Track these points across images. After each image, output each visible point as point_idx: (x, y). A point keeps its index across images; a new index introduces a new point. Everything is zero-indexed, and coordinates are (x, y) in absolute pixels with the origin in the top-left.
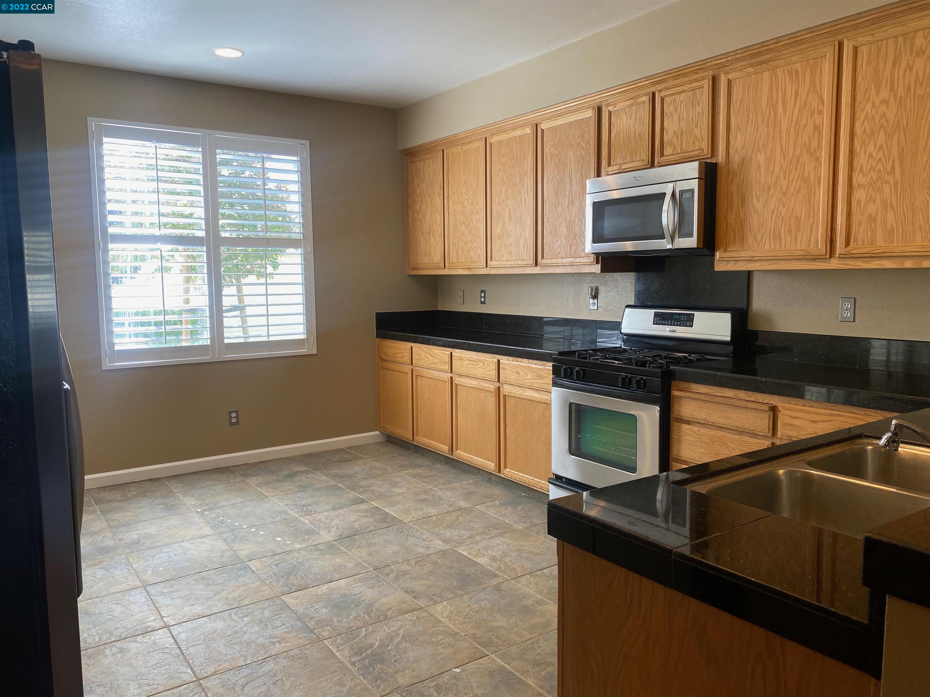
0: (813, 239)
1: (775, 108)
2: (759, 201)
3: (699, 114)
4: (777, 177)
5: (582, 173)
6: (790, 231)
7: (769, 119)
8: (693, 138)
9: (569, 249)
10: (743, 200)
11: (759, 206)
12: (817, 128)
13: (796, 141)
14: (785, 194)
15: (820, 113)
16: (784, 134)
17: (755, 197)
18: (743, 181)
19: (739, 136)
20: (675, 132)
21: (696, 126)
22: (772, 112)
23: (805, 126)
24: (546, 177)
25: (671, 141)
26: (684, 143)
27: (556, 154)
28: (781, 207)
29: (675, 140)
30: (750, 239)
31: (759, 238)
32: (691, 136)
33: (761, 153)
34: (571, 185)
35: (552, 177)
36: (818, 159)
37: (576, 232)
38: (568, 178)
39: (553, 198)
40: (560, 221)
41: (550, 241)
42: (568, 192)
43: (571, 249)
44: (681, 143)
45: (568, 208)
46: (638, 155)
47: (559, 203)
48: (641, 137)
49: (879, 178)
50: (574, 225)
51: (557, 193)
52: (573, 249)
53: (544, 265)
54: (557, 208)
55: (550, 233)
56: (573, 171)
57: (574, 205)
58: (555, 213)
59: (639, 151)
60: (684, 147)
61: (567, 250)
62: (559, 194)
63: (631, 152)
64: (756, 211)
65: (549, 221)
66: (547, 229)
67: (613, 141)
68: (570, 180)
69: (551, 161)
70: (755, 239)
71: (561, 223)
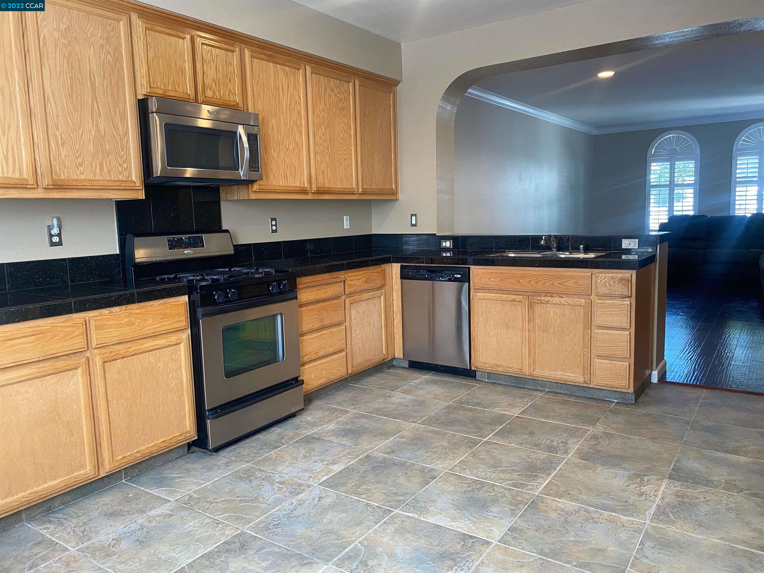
0: (302, 181)
1: (278, 89)
2: (274, 151)
3: (231, 72)
4: (283, 137)
6: (291, 174)
7: (276, 96)
8: (228, 91)
9: (98, 169)
10: (266, 149)
11: (275, 155)
12: (299, 113)
13: (290, 117)
14: (288, 150)
15: (300, 105)
16: (284, 110)
17: (272, 149)
18: (265, 134)
19: (259, 102)
20: (213, 80)
21: (230, 81)
22: (277, 93)
23: (294, 108)
24: (47, 68)
25: (211, 85)
26: (222, 92)
27: (64, 44)
28: (286, 158)
29: (214, 86)
30: (272, 178)
31: (277, 176)
32: (227, 88)
33: (273, 118)
34: (94, 92)
35: (60, 72)
36: (301, 132)
37: (108, 150)
38: (89, 82)
39: (64, 101)
40: (80, 132)
41: (63, 155)
42: (90, 100)
43: (101, 169)
44: (219, 91)
45: (92, 119)
46: (181, 87)
47: (75, 109)
48: (182, 70)
49: (324, 150)
50: (104, 141)
51: (71, 95)
52: (105, 170)
53: (56, 187)
54: (72, 114)
55: (63, 144)
56: (96, 74)
57: (102, 117)
58: (69, 120)
59: (181, 84)
60: (222, 95)
61: (96, 169)
62: (74, 97)
63: (173, 82)
64: (274, 158)
65: (58, 129)
66: (56, 138)
67: (151, 62)
68: (93, 85)
69: (56, 50)
70: (275, 177)
71: (82, 135)
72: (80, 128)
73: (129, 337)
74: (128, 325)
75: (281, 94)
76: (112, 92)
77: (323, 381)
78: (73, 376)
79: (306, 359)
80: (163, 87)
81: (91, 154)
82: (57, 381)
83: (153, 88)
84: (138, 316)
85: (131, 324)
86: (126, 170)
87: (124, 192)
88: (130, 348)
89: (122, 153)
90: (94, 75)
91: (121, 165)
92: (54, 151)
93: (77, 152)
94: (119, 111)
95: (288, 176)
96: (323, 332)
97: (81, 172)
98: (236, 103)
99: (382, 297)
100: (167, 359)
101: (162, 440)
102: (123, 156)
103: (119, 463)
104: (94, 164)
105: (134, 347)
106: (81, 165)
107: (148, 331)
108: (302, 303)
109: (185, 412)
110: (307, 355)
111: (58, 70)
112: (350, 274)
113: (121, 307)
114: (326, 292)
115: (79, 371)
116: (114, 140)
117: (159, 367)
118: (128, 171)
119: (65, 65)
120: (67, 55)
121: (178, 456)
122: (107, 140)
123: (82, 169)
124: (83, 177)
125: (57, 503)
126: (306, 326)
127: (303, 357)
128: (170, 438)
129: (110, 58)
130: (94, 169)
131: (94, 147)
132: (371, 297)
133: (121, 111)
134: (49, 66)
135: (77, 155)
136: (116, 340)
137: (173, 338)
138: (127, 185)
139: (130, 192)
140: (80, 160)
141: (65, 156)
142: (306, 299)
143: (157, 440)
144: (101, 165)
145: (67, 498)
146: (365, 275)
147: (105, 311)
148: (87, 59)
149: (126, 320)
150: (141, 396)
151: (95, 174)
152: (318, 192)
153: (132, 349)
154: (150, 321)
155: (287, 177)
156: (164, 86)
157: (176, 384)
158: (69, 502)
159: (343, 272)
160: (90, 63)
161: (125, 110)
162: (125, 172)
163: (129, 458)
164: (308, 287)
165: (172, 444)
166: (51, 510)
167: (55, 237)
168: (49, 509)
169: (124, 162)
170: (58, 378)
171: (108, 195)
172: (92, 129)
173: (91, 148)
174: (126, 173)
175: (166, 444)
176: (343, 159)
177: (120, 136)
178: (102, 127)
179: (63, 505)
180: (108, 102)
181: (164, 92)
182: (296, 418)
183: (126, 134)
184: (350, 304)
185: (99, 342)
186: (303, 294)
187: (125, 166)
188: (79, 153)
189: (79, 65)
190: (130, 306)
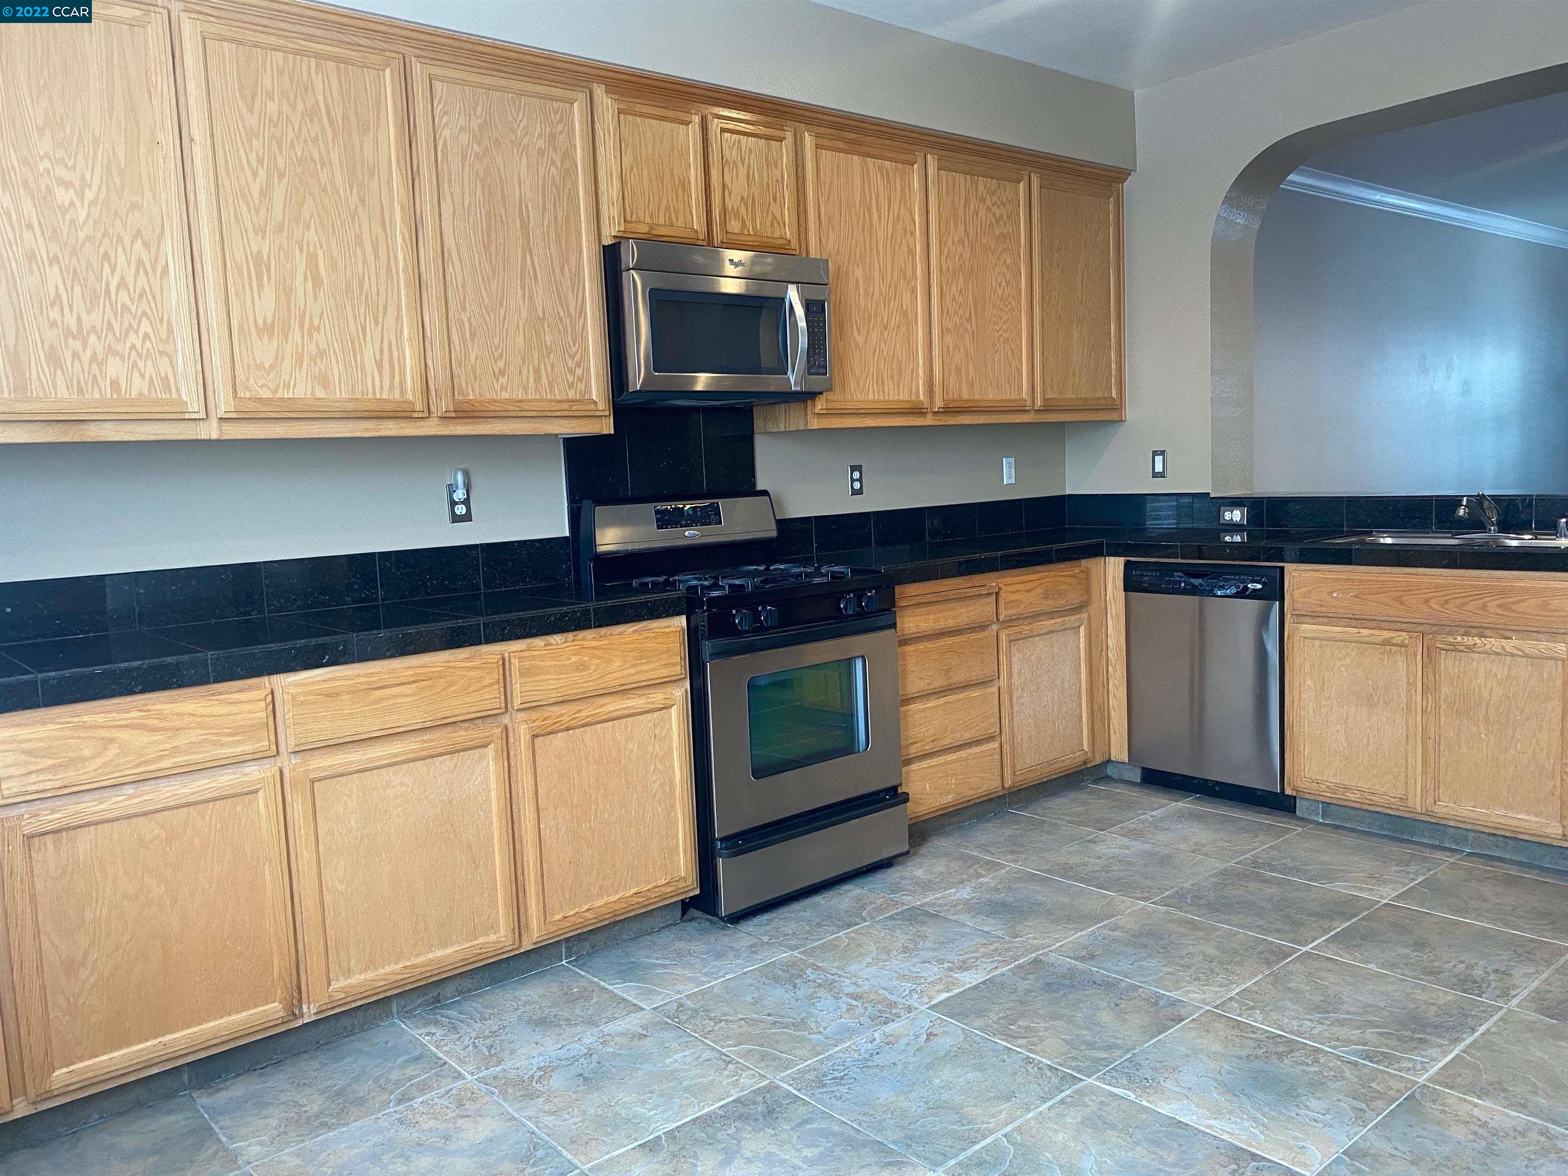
0: (914, 389)
1: (870, 210)
2: (859, 333)
3: (777, 181)
4: (877, 304)
5: (556, 217)
6: (892, 377)
7: (864, 221)
8: (770, 218)
9: (531, 380)
10: (841, 327)
11: (860, 339)
12: (911, 252)
13: (893, 260)
14: (886, 328)
15: (913, 233)
16: (880, 249)
17: (855, 326)
18: (839, 300)
19: (831, 235)
20: (743, 198)
21: (775, 200)
22: (867, 216)
23: (901, 243)
24: (449, 201)
25: (738, 211)
26: (758, 221)
27: (477, 154)
28: (883, 345)
29: (743, 210)
30: (852, 383)
31: (862, 382)
32: (768, 211)
33: (858, 267)
34: (526, 236)
35: (470, 206)
36: (913, 291)
37: (549, 343)
38: (518, 219)
39: (476, 256)
40: (502, 313)
41: (473, 356)
42: (519, 250)
43: (538, 380)
44: (754, 220)
45: (523, 287)
46: (681, 217)
47: (493, 270)
48: (684, 184)
49: (962, 324)
50: (543, 327)
51: (487, 246)
52: (544, 381)
53: (460, 414)
54: (489, 282)
55: (473, 335)
56: (530, 205)
57: (540, 283)
58: (484, 292)
59: (681, 211)
60: (758, 227)
61: (528, 381)
62: (493, 249)
63: (668, 207)
64: (857, 346)
65: (464, 309)
66: (462, 326)
67: (628, 175)
68: (525, 226)
69: (463, 166)
70: (858, 383)
71: (505, 318)
72: (501, 306)
73: (580, 691)
74: (578, 669)
75: (875, 216)
76: (558, 238)
77: (950, 798)
78: (480, 758)
79: (913, 751)
80: (648, 220)
81: (519, 352)
82: (453, 766)
83: (630, 222)
84: (596, 652)
85: (582, 667)
86: (580, 379)
87: (575, 422)
88: (579, 711)
89: (574, 349)
90: (527, 207)
91: (571, 372)
92: (458, 349)
93: (497, 349)
94: (570, 270)
95: (886, 381)
96: (951, 698)
97: (502, 384)
98: (784, 242)
99: (1082, 629)
100: (646, 736)
101: (633, 891)
102: (575, 354)
103: (555, 928)
104: (524, 370)
105: (587, 711)
106: (502, 373)
107: (612, 680)
108: (908, 637)
109: (678, 841)
110: (915, 743)
111: (467, 202)
112: (1009, 580)
113: (566, 635)
114: (955, 617)
115: (491, 750)
116: (561, 327)
117: (631, 751)
118: (584, 383)
119: (479, 193)
120: (481, 174)
121: (662, 925)
122: (548, 326)
123: (502, 380)
124: (505, 395)
125: (449, 989)
126: (915, 684)
127: (907, 747)
128: (649, 887)
129: (555, 173)
130: (525, 382)
131: (525, 338)
132: (1056, 628)
133: (573, 271)
134: (452, 198)
135: (496, 356)
136: (555, 696)
137: (658, 697)
138: (581, 407)
139: (587, 421)
140: (501, 364)
141: (476, 358)
142: (914, 630)
143: (625, 889)
144: (537, 372)
145: (467, 983)
146: (1043, 581)
147: (538, 642)
148: (516, 176)
149: (574, 659)
150: (597, 805)
151: (525, 389)
152: (947, 411)
153: (583, 714)
154: (616, 664)
155: (883, 382)
156: (651, 218)
157: (662, 785)
158: (469, 991)
159: (993, 575)
160: (520, 184)
161: (579, 269)
162: (579, 384)
163: (574, 919)
164: (918, 604)
165: (651, 901)
166: (439, 1001)
167: (460, 506)
168: (437, 1000)
169: (578, 365)
170: (455, 760)
171: (548, 427)
172: (522, 306)
173: (520, 341)
174: (581, 386)
175: (641, 900)
176: (1002, 340)
177: (570, 315)
178: (538, 302)
179: (459, 995)
180: (551, 254)
181: (651, 228)
182: (892, 869)
183: (582, 311)
184: (1010, 641)
185: (526, 699)
186: (909, 619)
187: (579, 372)
188: (500, 351)
189: (502, 190)
190: (581, 634)
